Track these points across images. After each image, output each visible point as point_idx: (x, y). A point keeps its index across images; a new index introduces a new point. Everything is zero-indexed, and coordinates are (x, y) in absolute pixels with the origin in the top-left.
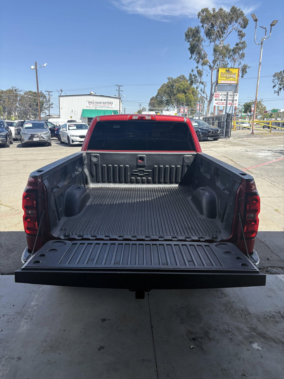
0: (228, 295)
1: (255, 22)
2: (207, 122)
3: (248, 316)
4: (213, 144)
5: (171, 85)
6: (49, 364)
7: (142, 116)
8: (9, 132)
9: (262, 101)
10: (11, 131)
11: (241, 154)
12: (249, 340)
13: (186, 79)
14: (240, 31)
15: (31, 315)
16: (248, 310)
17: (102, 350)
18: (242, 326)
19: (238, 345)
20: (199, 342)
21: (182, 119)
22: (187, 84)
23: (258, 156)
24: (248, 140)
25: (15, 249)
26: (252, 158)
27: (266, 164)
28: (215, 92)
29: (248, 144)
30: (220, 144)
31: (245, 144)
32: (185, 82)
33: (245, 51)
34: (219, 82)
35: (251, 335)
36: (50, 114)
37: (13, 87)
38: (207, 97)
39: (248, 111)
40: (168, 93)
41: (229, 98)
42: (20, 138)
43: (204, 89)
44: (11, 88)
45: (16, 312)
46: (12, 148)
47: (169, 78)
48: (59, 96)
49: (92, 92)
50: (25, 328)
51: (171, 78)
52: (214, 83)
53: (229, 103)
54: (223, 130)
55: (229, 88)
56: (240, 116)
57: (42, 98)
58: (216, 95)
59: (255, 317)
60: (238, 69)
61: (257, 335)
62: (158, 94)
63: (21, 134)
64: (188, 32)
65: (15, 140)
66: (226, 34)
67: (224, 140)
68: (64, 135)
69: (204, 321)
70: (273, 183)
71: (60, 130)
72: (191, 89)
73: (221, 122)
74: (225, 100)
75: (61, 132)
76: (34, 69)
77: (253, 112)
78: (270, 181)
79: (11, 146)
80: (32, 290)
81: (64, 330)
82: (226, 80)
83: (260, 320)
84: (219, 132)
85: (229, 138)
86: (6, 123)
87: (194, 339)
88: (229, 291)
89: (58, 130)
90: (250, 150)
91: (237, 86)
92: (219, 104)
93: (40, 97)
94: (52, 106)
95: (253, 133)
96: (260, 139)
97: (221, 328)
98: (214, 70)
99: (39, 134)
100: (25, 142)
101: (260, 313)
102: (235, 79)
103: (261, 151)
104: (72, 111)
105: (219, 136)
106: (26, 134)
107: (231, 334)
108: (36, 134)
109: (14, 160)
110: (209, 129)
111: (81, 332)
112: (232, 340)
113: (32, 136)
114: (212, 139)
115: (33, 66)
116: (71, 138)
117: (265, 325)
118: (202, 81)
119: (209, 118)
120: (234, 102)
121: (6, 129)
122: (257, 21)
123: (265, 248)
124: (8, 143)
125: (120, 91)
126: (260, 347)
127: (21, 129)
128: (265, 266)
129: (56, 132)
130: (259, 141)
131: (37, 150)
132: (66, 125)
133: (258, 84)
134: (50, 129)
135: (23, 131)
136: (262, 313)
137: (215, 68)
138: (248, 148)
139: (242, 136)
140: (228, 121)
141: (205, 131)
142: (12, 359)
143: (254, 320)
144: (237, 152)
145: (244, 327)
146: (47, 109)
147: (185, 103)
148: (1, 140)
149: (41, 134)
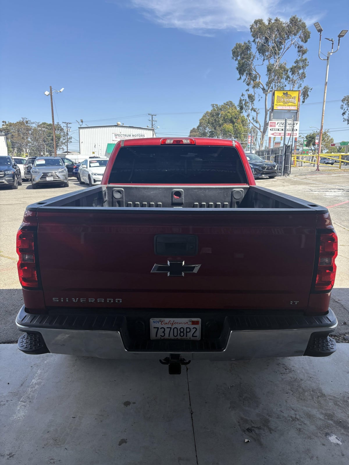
0: (293, 371)
1: (320, 33)
2: (261, 156)
3: (321, 398)
4: (269, 182)
5: (215, 113)
6: (51, 464)
7: (178, 139)
8: (17, 170)
9: (328, 132)
10: (19, 169)
11: (304, 194)
12: (324, 432)
13: (234, 106)
14: (300, 47)
15: (30, 396)
16: (322, 391)
17: (124, 444)
18: (314, 412)
19: (310, 438)
20: (256, 433)
21: (229, 143)
22: (235, 112)
23: (326, 196)
24: (313, 178)
25: (15, 311)
26: (318, 199)
27: (336, 205)
28: (270, 120)
29: (312, 182)
30: (278, 183)
31: (309, 182)
32: (232, 109)
33: (307, 70)
34: (275, 108)
35: (326, 425)
36: (68, 151)
37: (24, 118)
38: (260, 127)
39: (311, 144)
40: (212, 124)
41: (287, 128)
42: (31, 178)
43: (256, 117)
44: (22, 120)
45: (11, 393)
46: (20, 190)
47: (214, 104)
48: (79, 128)
49: (119, 123)
50: (22, 414)
51: (216, 105)
52: (268, 110)
53: (287, 134)
54: (281, 166)
55: (288, 115)
56: (301, 150)
57: (59, 131)
58: (271, 124)
59: (331, 399)
60: (298, 92)
61: (335, 425)
62: (201, 125)
63: (31, 172)
64: (236, 48)
65: (25, 180)
66: (282, 50)
67: (282, 178)
68: (84, 173)
69: (263, 405)
70: (346, 228)
71: (79, 168)
72: (240, 118)
73: (278, 156)
74: (282, 130)
75: (81, 169)
76: (48, 95)
77: (318, 145)
78: (342, 226)
79: (19, 187)
80: (34, 363)
81: (74, 417)
82: (283, 105)
83: (338, 403)
84: (276, 168)
85: (288, 175)
86: (13, 160)
87: (249, 430)
88: (294, 365)
89: (77, 168)
90: (315, 189)
91: (297, 112)
92: (276, 134)
93: (56, 130)
94: (71, 140)
95: (318, 169)
96: (327, 176)
97: (286, 415)
98: (269, 93)
99: (53, 172)
100: (37, 182)
101: (338, 395)
102: (294, 104)
103: (330, 191)
104: (95, 145)
105: (276, 173)
106: (37, 172)
107: (300, 424)
108: (50, 173)
109: (22, 204)
110: (263, 165)
111: (95, 419)
112: (301, 431)
113: (45, 175)
114: (268, 177)
115: (48, 91)
116: (92, 177)
117: (345, 410)
118: (254, 107)
119: (263, 152)
120: (294, 132)
121: (13, 166)
122: (322, 32)
123: (340, 309)
124: (15, 184)
125: (153, 122)
126: (339, 440)
127: (32, 167)
128: (342, 332)
129: (74, 170)
130: (326, 179)
131: (51, 191)
132: (86, 161)
133: (324, 109)
134: (67, 166)
135: (34, 169)
136: (341, 394)
137: (270, 91)
138: (313, 187)
139: (304, 174)
140: (287, 154)
141: (258, 167)
142: (2, 456)
143: (330, 404)
144: (300, 192)
145: (316, 413)
146: (65, 144)
147: (233, 135)
148: (7, 180)
149: (56, 173)
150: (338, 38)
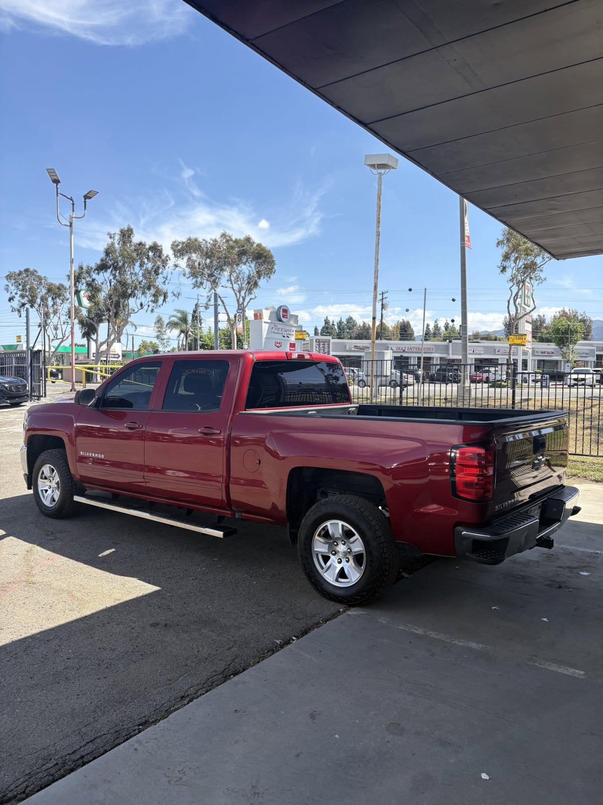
95: (74, 389)
122: (59, 184)
150: (83, 199)
